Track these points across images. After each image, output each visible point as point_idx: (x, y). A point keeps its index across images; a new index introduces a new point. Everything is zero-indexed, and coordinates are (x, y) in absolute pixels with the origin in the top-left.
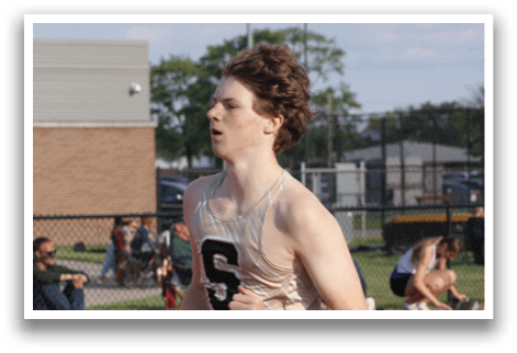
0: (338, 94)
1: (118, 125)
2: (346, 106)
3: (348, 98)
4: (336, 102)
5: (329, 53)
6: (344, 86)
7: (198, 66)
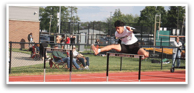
0: (76, 18)
1: (31, 21)
2: (77, 20)
3: (77, 19)
4: (75, 19)
5: (74, 8)
6: (77, 16)
7: (45, 10)
